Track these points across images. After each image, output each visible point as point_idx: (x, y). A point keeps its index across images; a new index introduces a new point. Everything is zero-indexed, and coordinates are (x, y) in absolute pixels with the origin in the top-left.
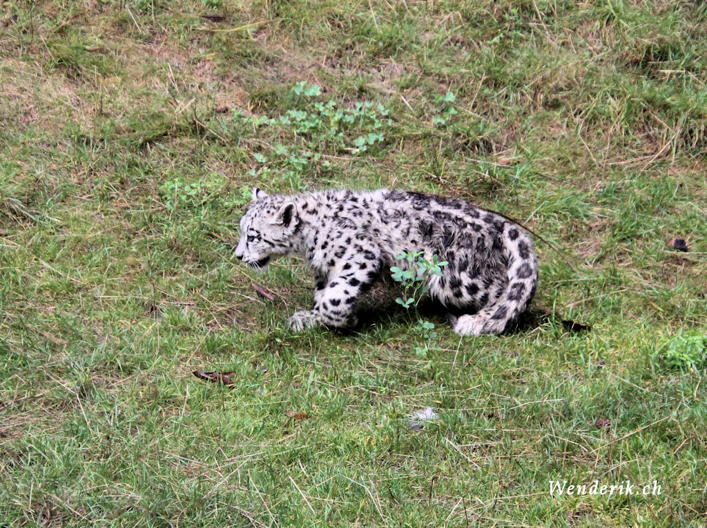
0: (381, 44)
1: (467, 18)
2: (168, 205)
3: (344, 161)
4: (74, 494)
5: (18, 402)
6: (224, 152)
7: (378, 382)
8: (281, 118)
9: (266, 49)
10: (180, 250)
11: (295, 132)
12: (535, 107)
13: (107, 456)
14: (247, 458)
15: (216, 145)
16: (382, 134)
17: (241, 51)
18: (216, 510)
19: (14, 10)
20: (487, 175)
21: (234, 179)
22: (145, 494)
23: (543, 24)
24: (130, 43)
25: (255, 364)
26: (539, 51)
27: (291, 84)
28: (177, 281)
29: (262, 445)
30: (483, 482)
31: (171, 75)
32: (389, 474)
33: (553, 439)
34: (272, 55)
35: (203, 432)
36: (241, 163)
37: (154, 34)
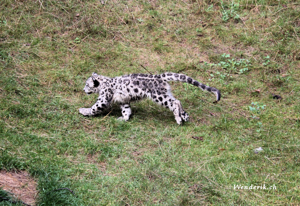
0: (248, 42)
1: (274, 34)
2: (185, 89)
3: (236, 76)
4: (158, 171)
5: (143, 145)
6: (202, 74)
7: (245, 140)
8: (218, 64)
9: (214, 44)
10: (188, 102)
11: (222, 68)
12: (294, 60)
13: (167, 161)
14: (207, 161)
15: (199, 72)
16: (247, 68)
17: (207, 45)
18: (198, 176)
19: (143, 34)
20: (279, 80)
21: (204, 81)
22: (178, 171)
23: (296, 35)
24: (176, 43)
25: (209, 134)
26: (295, 43)
27: (221, 54)
28: (187, 111)
29: (211, 158)
30: (276, 169)
31: (187, 52)
32: (248, 166)
33: (297, 156)
34: (216, 45)
35: (195, 154)
36: (206, 77)
37: (182, 40)
